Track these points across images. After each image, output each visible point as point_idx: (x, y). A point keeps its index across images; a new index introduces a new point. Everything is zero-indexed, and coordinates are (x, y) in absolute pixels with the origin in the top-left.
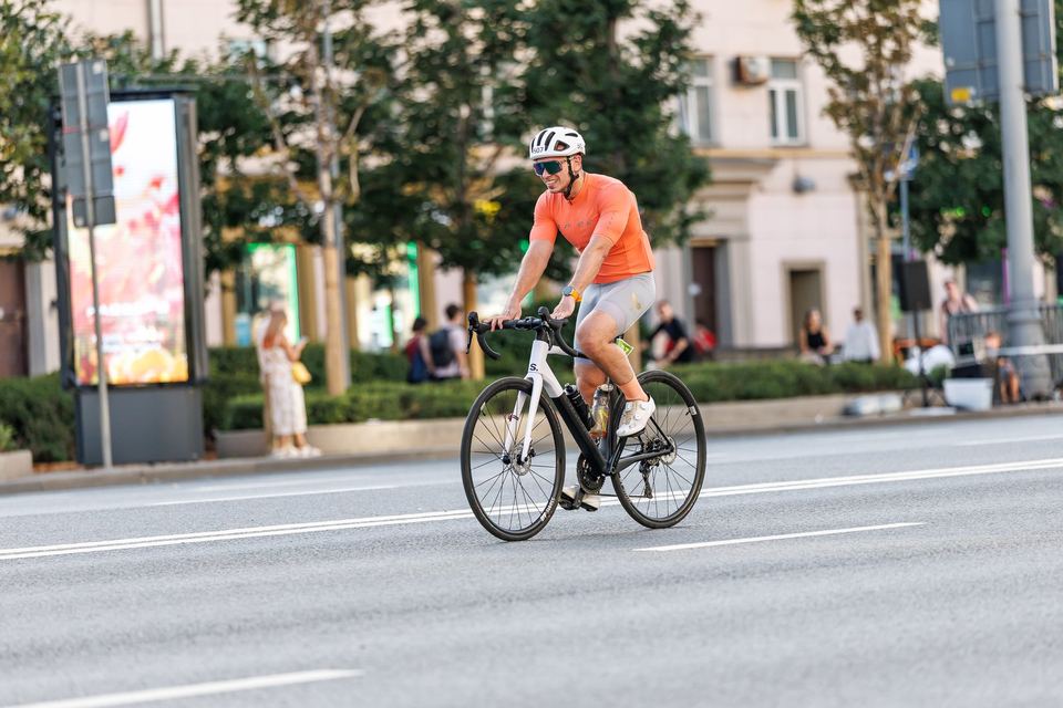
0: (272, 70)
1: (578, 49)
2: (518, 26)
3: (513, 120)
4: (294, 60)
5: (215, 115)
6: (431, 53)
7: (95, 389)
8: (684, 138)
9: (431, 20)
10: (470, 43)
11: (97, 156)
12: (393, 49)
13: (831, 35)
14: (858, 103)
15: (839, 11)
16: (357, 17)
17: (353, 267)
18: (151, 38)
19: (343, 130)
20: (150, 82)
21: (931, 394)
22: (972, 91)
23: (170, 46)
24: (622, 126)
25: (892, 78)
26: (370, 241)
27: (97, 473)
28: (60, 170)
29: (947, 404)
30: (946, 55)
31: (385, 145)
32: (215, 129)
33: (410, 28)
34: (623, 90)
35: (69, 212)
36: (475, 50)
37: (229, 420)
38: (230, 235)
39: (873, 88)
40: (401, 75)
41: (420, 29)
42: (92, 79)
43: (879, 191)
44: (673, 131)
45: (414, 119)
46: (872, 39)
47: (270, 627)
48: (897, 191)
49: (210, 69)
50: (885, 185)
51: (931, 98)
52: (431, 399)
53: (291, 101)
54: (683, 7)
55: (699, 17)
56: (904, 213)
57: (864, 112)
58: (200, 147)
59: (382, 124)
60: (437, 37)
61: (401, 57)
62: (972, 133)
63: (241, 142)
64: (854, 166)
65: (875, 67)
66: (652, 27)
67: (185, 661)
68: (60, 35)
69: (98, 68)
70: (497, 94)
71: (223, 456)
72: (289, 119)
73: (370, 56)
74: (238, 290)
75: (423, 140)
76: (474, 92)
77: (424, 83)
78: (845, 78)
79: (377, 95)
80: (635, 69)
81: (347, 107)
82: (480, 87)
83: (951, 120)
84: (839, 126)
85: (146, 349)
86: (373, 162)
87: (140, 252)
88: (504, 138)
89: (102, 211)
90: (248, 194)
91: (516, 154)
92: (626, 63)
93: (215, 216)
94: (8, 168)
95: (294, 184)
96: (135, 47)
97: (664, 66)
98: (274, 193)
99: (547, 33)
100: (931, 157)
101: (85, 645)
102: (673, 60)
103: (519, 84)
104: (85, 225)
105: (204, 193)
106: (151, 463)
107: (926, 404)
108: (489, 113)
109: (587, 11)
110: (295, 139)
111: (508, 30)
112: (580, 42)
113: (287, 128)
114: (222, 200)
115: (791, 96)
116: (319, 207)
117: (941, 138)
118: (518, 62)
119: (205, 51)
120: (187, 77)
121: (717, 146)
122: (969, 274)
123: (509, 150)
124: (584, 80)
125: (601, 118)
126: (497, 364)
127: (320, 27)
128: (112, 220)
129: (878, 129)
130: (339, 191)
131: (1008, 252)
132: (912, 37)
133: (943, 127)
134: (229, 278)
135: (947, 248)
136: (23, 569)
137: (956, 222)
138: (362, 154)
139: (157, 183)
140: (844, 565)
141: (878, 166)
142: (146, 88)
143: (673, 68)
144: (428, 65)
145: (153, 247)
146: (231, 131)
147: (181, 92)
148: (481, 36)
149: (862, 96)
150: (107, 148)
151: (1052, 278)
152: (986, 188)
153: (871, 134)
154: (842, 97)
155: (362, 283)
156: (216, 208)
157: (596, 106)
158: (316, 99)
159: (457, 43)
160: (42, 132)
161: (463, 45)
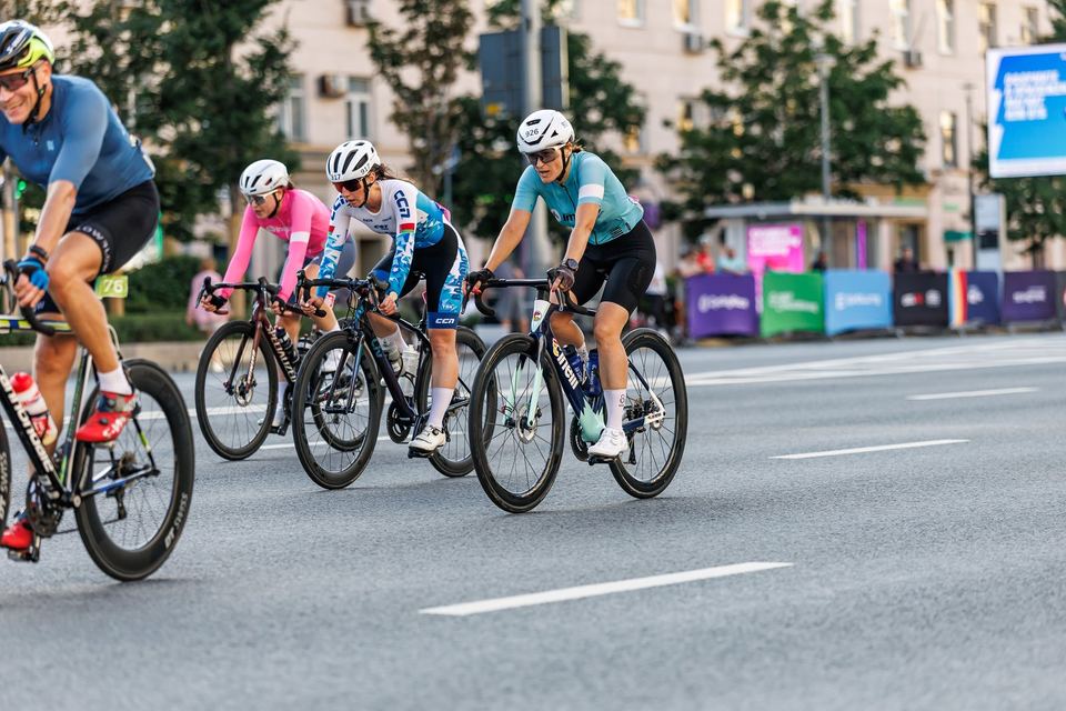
1: (202, 65)
2: (157, 46)
3: (152, 118)
6: (89, 64)
8: (280, 135)
9: (91, 40)
10: (118, 58)
13: (396, 60)
14: (415, 114)
15: (404, 41)
22: (501, 106)
25: (442, 95)
30: (484, 77)
33: (74, 46)
34: (238, 98)
36: (124, 63)
39: (427, 102)
41: (81, 47)
43: (429, 181)
44: (273, 130)
46: (427, 65)
48: (442, 182)
50: (434, 176)
51: (470, 111)
54: (283, 34)
55: (296, 44)
56: (447, 197)
57: (420, 121)
60: (94, 52)
62: (503, 138)
64: (410, 161)
65: (429, 87)
66: (259, 50)
70: (139, 98)
76: (122, 97)
78: (407, 94)
80: (245, 83)
82: (127, 91)
83: (486, 129)
84: (401, 130)
88: (144, 131)
91: (154, 143)
92: (239, 79)
97: (268, 82)
99: (178, 53)
100: (469, 156)
102: (276, 75)
103: (156, 91)
108: (133, 111)
109: (211, 36)
111: (149, 48)
112: (206, 59)
115: (363, 106)
117: (477, 142)
118: (157, 74)
121: (306, 142)
123: (148, 140)
124: (206, 88)
125: (219, 120)
126: (135, 304)
129: (430, 134)
132: (456, 65)
133: (478, 133)
135: (480, 226)
137: (488, 206)
140: (403, 463)
141: (429, 162)
143: (275, 81)
144: (86, 73)
148: (129, 52)
149: (417, 108)
152: (510, 181)
153: (423, 136)
154: (404, 108)
157: (213, 109)
159: (110, 58)
161: (115, 59)
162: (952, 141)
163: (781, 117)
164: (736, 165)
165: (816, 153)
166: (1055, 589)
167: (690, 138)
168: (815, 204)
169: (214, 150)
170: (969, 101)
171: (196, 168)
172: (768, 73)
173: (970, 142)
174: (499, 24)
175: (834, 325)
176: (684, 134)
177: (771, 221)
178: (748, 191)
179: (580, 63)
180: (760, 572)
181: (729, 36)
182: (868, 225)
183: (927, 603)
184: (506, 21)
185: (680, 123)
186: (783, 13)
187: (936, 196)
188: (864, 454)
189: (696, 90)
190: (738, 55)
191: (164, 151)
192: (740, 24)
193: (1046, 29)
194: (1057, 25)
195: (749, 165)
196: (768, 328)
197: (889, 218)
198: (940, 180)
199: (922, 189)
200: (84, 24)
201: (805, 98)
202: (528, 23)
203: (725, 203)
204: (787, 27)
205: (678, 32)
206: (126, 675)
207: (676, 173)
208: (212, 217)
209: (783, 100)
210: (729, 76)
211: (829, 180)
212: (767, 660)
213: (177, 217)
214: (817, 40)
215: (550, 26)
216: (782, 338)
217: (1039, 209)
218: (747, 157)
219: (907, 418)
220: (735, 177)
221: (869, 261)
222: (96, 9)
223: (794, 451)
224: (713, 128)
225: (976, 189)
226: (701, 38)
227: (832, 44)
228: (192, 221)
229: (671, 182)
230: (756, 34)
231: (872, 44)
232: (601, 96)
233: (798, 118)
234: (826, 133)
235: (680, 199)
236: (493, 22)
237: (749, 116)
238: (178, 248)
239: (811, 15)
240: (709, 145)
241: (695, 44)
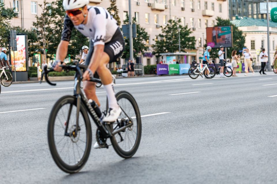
0: (37, 31)
4: (40, 31)
5: (30, 37)
6: (58, 30)
7: (14, 72)
11: (15, 42)
12: (53, 30)
16: (48, 25)
17: (47, 57)
18: (22, 27)
19: (46, 40)
20: (22, 33)
21: (120, 75)
22: (126, 37)
23: (24, 28)
24: (82, 40)
26: (50, 54)
27: (14, 82)
28: (10, 44)
29: (122, 76)
30: (123, 32)
31: (52, 42)
32: (30, 39)
33: (55, 27)
35: (11, 49)
37: (31, 76)
38: (32, 53)
40: (54, 33)
41: (57, 27)
42: (14, 32)
45: (55, 39)
47: (35, 102)
49: (29, 31)
52: (57, 74)
53: (40, 36)
58: (28, 41)
59: (52, 39)
60: (59, 28)
61: (54, 31)
63: (33, 41)
67: (24, 107)
68: (10, 26)
69: (15, 31)
71: (30, 80)
72: (40, 38)
73: (50, 30)
74: (33, 59)
75: (57, 41)
77: (57, 34)
79: (51, 35)
81: (47, 37)
85: (21, 67)
86: (50, 44)
87: (20, 54)
89: (15, 49)
90: (34, 47)
93: (30, 50)
94: (3, 43)
95: (40, 46)
96: (20, 28)
98: (38, 47)
101: (11, 104)
104: (13, 51)
105: (28, 47)
106: (21, 81)
107: (120, 76)
110: (40, 41)
113: (39, 39)
114: (31, 48)
116: (43, 49)
119: (29, 29)
120: (27, 32)
122: (125, 60)
127: (44, 27)
128: (17, 50)
130: (46, 47)
131: (130, 57)
134: (32, 58)
135: (122, 57)
136: (4, 94)
137: (124, 53)
138: (49, 43)
139: (22, 46)
142: (21, 34)
144: (57, 32)
145: (22, 54)
146: (32, 39)
147: (26, 34)
150: (16, 41)
151: (136, 60)
152: (127, 49)
155: (49, 59)
156: (30, 49)
158: (43, 36)
159: (61, 29)
160: (8, 39)
161: (62, 29)
162: (200, 42)
163: (172, 39)
164: (165, 46)
165: (178, 44)
166: (213, 116)
167: (157, 42)
168: (178, 53)
169: (78, 44)
170: (203, 36)
171: (75, 47)
172: (170, 31)
173: (203, 43)
174: (125, 23)
175: (181, 73)
176: (156, 41)
177: (171, 56)
178: (167, 51)
179: (139, 30)
180: (165, 114)
181: (164, 25)
182: (187, 56)
183: (192, 119)
184: (127, 23)
185: (156, 40)
186: (172, 21)
187: (198, 51)
188: (183, 94)
189: (158, 34)
190: (165, 28)
191: (70, 45)
192: (166, 23)
193: (216, 24)
194: (218, 23)
195: (167, 46)
196: (170, 73)
197: (190, 55)
198: (198, 49)
199: (195, 50)
200: (57, 24)
201: (176, 35)
202: (130, 23)
203: (163, 52)
204: (173, 24)
205: (155, 25)
206: (60, 131)
207: (155, 48)
208: (78, 55)
209: (172, 36)
210: (163, 32)
211: (180, 49)
212: (165, 128)
213: (73, 55)
214: (178, 26)
215: (134, 24)
216: (172, 75)
217: (215, 53)
218: (166, 45)
219: (192, 88)
220: (164, 48)
221: (187, 62)
222: (58, 21)
223: (172, 94)
224: (161, 40)
225: (204, 51)
226: (159, 26)
227: (180, 26)
228: (75, 56)
229: (154, 49)
230: (168, 25)
231: (187, 26)
232: (142, 35)
233: (175, 39)
234: (180, 41)
235: (156, 51)
236: (124, 23)
237: (167, 38)
238: (73, 60)
239: (177, 22)
240: (160, 43)
241: (158, 27)
